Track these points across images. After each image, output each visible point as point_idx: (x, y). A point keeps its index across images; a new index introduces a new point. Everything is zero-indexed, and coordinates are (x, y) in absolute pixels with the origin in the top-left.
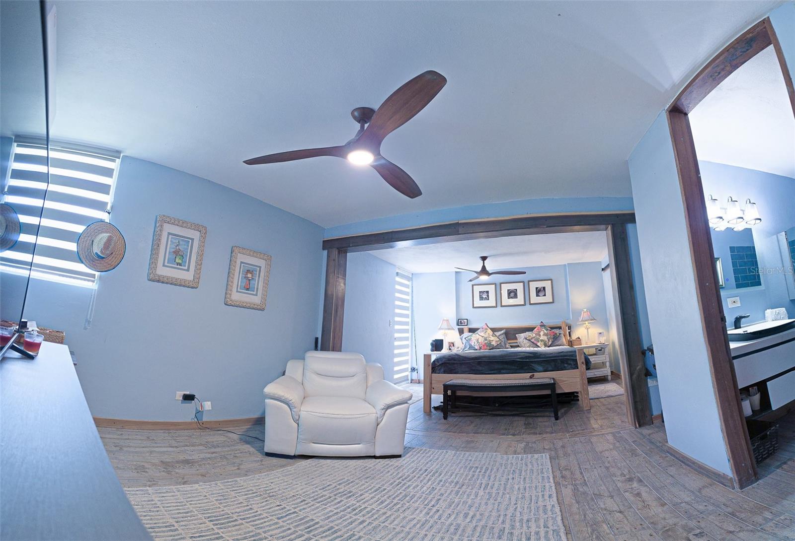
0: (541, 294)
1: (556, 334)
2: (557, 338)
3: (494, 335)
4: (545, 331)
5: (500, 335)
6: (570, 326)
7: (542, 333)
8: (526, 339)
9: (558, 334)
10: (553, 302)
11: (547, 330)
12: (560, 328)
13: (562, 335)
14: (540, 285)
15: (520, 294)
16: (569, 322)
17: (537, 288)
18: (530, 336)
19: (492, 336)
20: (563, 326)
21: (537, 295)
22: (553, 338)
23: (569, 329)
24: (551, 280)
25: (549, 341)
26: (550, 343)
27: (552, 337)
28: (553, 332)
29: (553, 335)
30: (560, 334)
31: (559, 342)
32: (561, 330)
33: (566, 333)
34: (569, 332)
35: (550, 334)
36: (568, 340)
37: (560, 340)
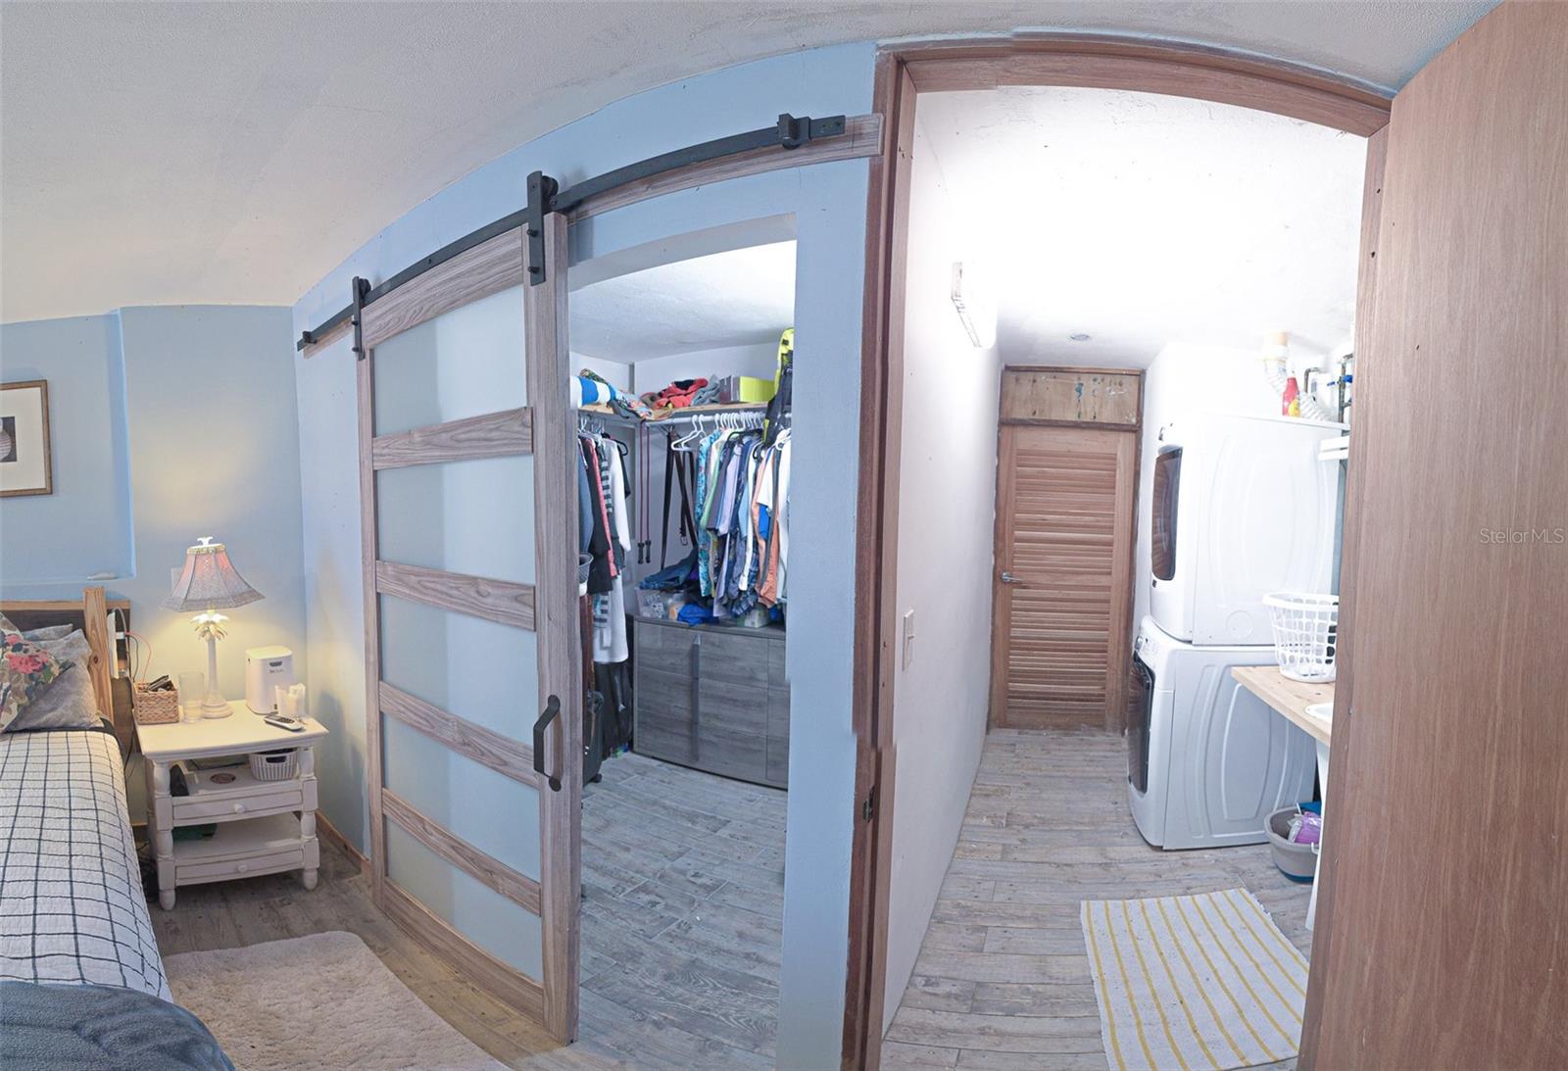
1: (45, 667)
2: (47, 692)
6: (127, 612)
9: (56, 670)
10: (49, 491)
12: (76, 619)
13: (82, 670)
16: (120, 589)
20: (92, 612)
22: (29, 692)
23: (119, 628)
24: (43, 385)
26: (9, 718)
27: (23, 685)
28: (32, 651)
29: (31, 676)
30: (66, 667)
31: (60, 710)
32: (78, 633)
33: (103, 646)
34: (121, 645)
35: (14, 671)
36: (113, 680)
37: (67, 693)
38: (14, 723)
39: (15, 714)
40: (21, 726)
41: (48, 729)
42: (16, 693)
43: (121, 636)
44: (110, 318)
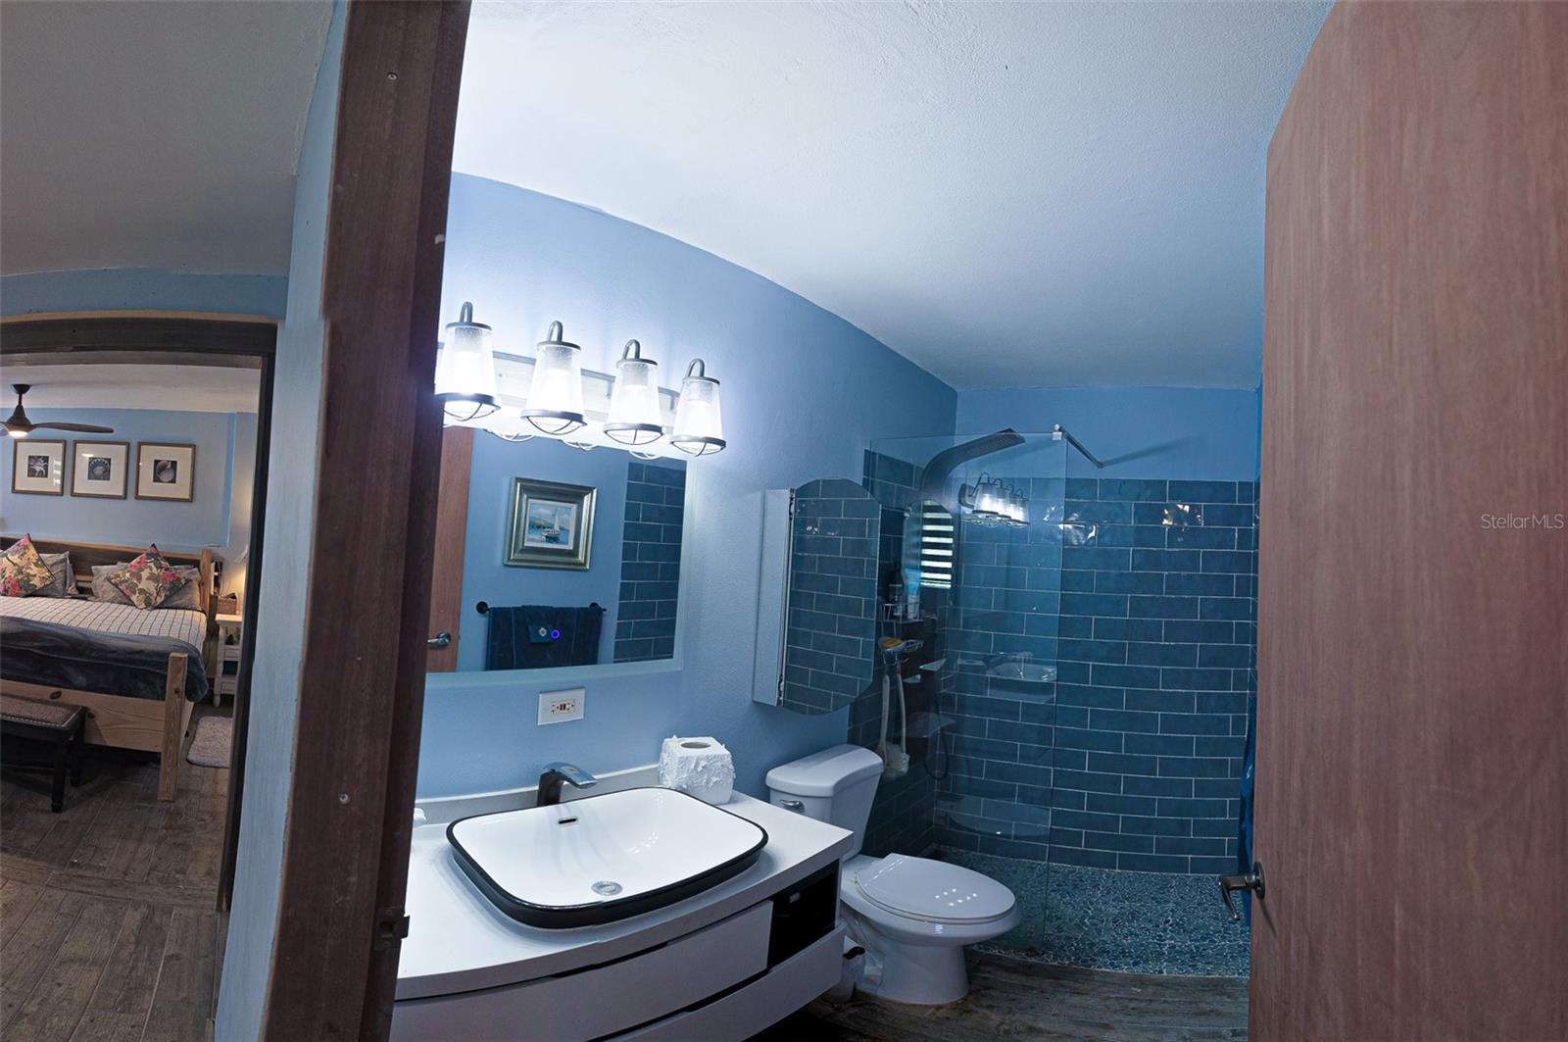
0: (166, 476)
1: (179, 579)
2: (178, 591)
3: (40, 563)
4: (154, 569)
5: (55, 563)
6: (221, 564)
7: (145, 574)
8: (109, 580)
9: (183, 581)
10: (191, 500)
11: (159, 567)
12: (196, 563)
13: (197, 583)
14: (166, 454)
15: (117, 469)
16: (221, 552)
17: (156, 462)
18: (118, 576)
19: (36, 564)
20: (204, 561)
21: (156, 479)
22: (170, 589)
23: (216, 570)
24: (193, 447)
25: (157, 594)
26: (160, 600)
27: (168, 586)
28: (173, 571)
29: (172, 583)
30: (188, 581)
31: (183, 600)
32: (196, 569)
33: (208, 579)
34: (216, 578)
35: (165, 579)
36: (211, 596)
37: (187, 594)
38: (162, 603)
39: (163, 599)
40: (165, 605)
41: (176, 608)
42: (164, 589)
43: (216, 574)
44: (231, 415)
